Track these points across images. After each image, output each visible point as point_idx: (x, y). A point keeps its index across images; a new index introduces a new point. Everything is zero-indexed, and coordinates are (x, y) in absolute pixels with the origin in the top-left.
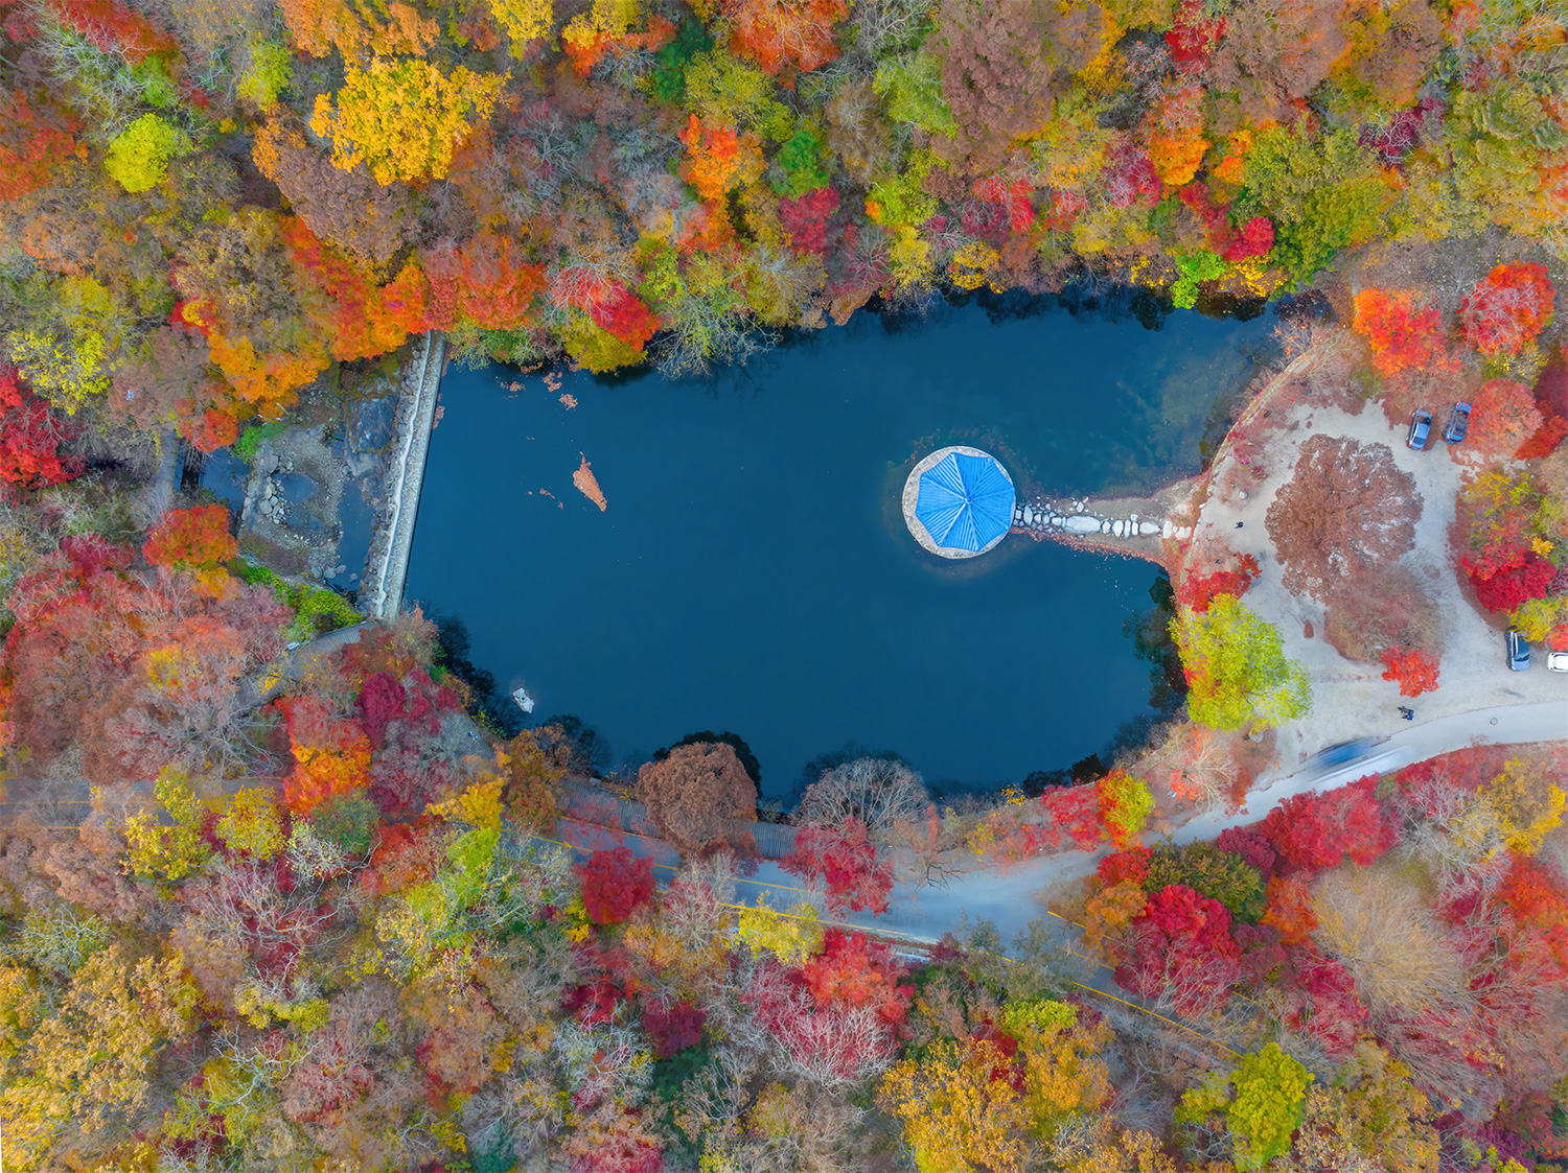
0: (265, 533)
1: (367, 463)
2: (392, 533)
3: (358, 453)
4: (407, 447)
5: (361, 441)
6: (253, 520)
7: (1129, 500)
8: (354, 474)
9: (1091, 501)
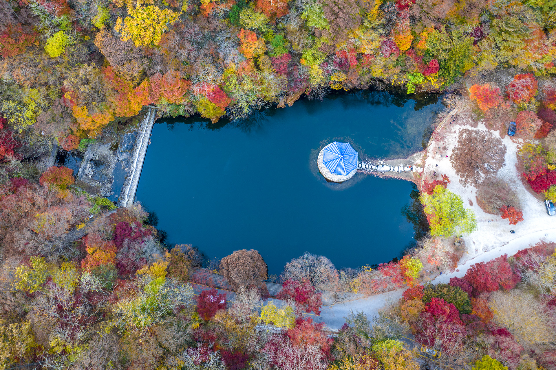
0: (86, 181)
1: (125, 155)
2: (132, 178)
3: (122, 152)
4: (140, 147)
5: (123, 147)
6: (82, 176)
7: (399, 160)
8: (120, 160)
9: (386, 160)
